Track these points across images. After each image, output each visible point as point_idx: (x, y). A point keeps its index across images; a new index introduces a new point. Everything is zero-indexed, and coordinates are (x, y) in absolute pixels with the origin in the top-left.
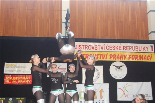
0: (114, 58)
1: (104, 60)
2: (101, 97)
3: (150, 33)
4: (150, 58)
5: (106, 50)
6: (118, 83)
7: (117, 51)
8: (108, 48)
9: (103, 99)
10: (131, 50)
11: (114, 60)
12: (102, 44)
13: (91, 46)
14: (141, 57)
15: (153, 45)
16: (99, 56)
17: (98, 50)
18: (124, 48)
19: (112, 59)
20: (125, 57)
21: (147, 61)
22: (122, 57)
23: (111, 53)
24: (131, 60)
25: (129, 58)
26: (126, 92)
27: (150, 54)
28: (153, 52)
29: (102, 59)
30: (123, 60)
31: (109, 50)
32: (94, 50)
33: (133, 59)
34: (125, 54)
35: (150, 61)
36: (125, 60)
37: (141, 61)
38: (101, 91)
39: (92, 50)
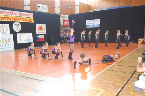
0: (15, 20)
1: (10, 21)
2: (9, 42)
3: (26, 5)
4: (31, 20)
5: (10, 15)
6: (17, 34)
7: (16, 16)
8: (11, 14)
9: (10, 43)
10: (23, 16)
11: (15, 21)
12: (8, 11)
13: (2, 12)
14: (28, 20)
15: (32, 14)
16: (7, 18)
17: (6, 15)
18: (20, 14)
19: (13, 21)
20: (20, 20)
21: (30, 22)
22: (18, 19)
23: (13, 17)
24: (23, 21)
25: (22, 20)
26: (21, 38)
27: (31, 19)
28: (33, 17)
29: (8, 20)
30: (19, 21)
31: (12, 15)
32: (4, 14)
33: (24, 21)
34: (20, 18)
35: (31, 22)
36: (20, 21)
37: (28, 22)
38: (9, 39)
39: (2, 14)
